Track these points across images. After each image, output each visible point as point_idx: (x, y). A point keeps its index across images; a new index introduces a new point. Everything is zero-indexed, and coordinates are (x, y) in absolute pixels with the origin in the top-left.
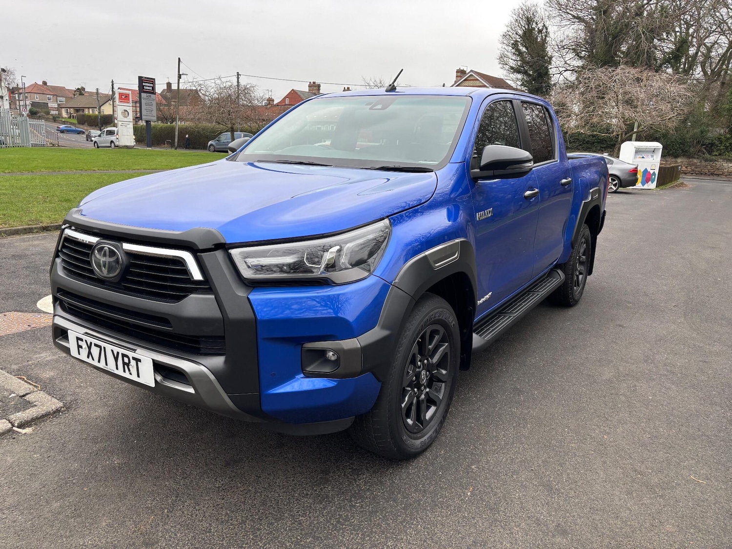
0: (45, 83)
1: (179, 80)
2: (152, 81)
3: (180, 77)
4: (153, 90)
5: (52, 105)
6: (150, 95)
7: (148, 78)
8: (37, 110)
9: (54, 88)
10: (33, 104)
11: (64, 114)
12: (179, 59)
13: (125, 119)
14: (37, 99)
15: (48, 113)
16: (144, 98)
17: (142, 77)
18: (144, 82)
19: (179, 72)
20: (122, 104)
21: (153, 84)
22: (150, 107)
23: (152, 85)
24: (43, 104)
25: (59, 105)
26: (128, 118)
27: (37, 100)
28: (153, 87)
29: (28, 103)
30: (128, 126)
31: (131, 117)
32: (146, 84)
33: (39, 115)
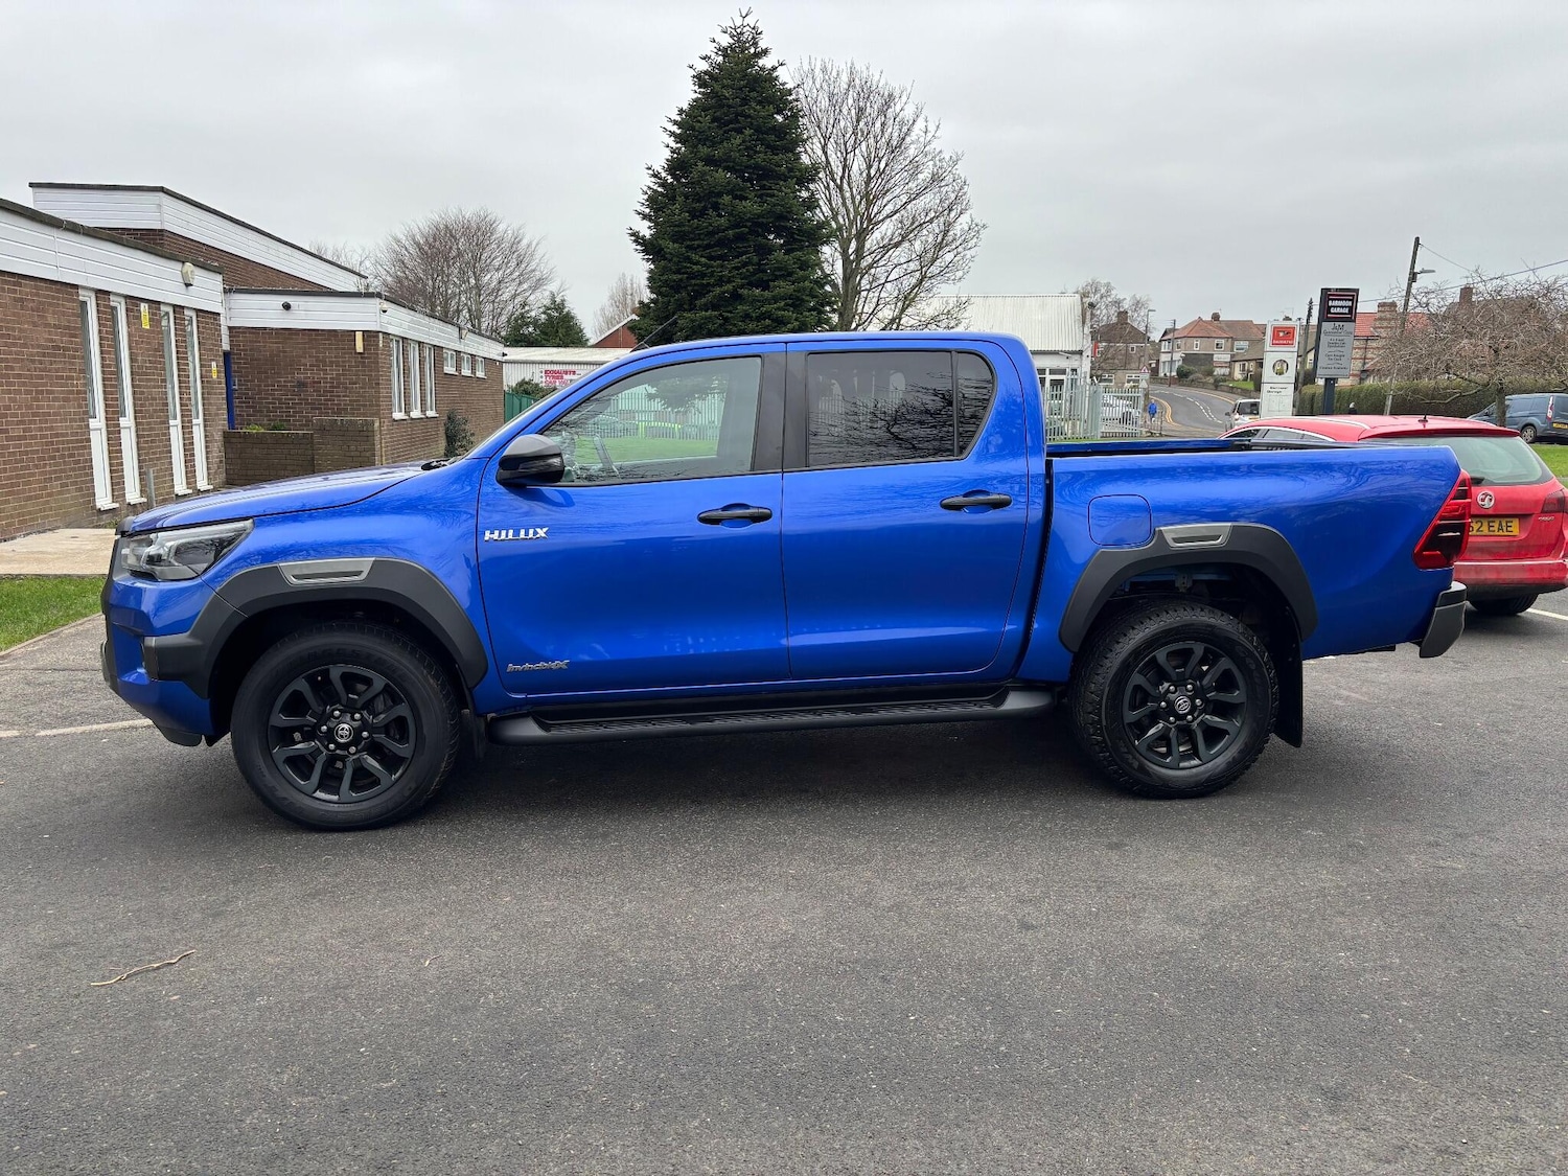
0: (1216, 317)
1: (1410, 286)
2: (1351, 295)
3: (1413, 277)
4: (1350, 312)
5: (1222, 357)
6: (1341, 324)
7: (1341, 290)
8: (1191, 368)
9: (1232, 324)
10: (1187, 358)
11: (1238, 375)
12: (1417, 239)
13: (1280, 379)
14: (1197, 347)
15: (1210, 373)
16: (1326, 333)
17: (1329, 290)
18: (1332, 300)
19: (1413, 267)
20: (1277, 349)
21: (1352, 300)
22: (1339, 349)
23: (1350, 303)
24: (1203, 357)
25: (1232, 356)
26: (1286, 375)
27: (1196, 350)
28: (1351, 308)
29: (1177, 356)
30: (1284, 392)
31: (1290, 375)
32: (1337, 305)
33: (1191, 377)
